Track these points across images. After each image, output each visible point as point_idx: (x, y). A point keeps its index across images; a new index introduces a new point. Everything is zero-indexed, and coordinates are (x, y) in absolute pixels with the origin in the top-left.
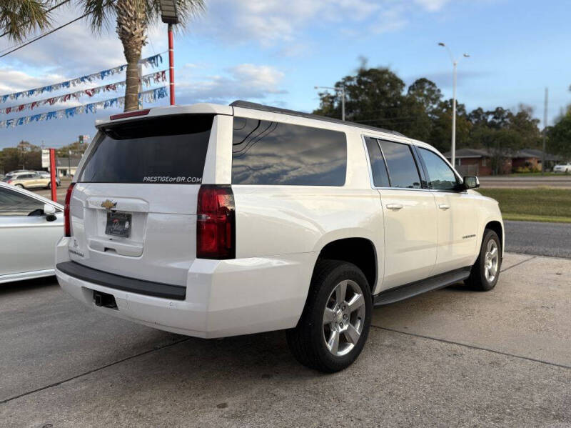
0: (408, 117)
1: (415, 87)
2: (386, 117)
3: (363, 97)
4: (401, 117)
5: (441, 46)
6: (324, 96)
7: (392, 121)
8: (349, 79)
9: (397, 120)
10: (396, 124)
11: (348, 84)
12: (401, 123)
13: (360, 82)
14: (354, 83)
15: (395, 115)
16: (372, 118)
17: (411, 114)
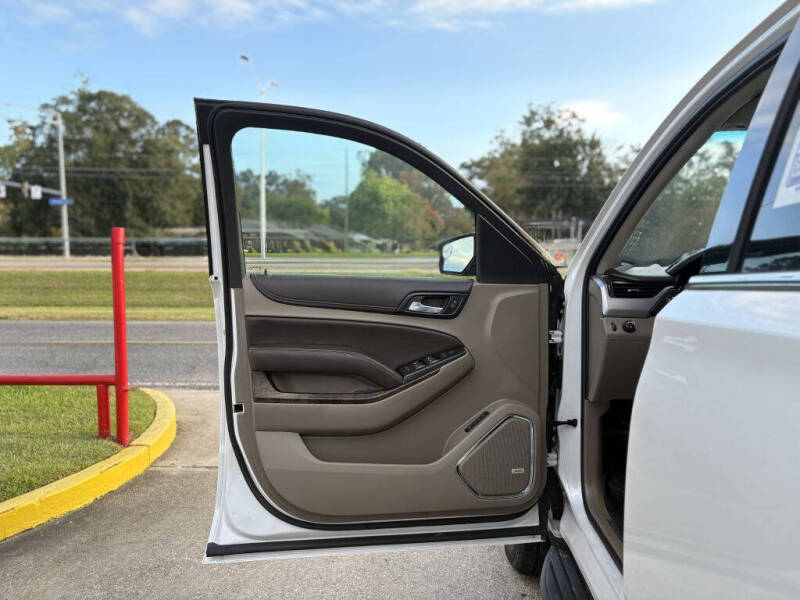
0: (165, 170)
1: (166, 131)
2: (131, 166)
3: (88, 133)
4: (154, 169)
5: (243, 60)
6: (17, 124)
7: (141, 174)
8: (65, 100)
9: (149, 174)
10: (148, 178)
11: (63, 108)
12: (156, 178)
13: (82, 109)
14: (71, 109)
15: (145, 165)
16: (108, 166)
17: (169, 165)
